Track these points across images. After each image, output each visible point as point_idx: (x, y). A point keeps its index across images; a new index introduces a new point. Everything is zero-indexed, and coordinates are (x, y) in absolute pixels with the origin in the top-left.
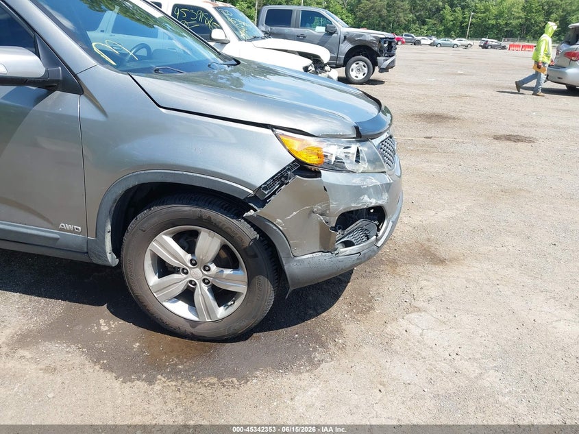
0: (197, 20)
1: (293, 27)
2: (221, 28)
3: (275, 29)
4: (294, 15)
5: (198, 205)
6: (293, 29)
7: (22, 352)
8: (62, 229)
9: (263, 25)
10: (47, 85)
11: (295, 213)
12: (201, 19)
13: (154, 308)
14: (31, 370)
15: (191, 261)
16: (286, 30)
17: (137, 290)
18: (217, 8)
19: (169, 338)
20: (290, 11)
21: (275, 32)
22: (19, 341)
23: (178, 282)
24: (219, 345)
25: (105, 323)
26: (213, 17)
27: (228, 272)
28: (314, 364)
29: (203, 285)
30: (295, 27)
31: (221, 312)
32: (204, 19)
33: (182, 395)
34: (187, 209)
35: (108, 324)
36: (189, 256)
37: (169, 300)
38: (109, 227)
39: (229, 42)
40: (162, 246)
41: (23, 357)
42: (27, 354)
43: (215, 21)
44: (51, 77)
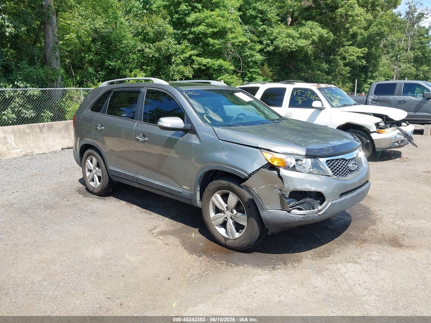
0: (306, 96)
1: (396, 95)
2: (320, 100)
3: (381, 97)
4: (397, 88)
5: (228, 181)
6: (397, 97)
7: (160, 236)
8: (183, 188)
9: (372, 95)
10: (185, 131)
11: (263, 186)
12: (308, 96)
13: (211, 229)
14: (160, 242)
15: (227, 207)
16: (390, 97)
17: (206, 219)
18: (320, 89)
19: (216, 245)
20: (395, 84)
21: (381, 99)
22: (161, 233)
23: (221, 217)
24: (235, 252)
25: (194, 234)
26: (316, 94)
27: (239, 214)
28: (274, 268)
29: (230, 220)
30: (398, 95)
31: (237, 235)
32: (310, 95)
33: (209, 264)
34: (224, 182)
35: (195, 235)
36: (226, 205)
37: (217, 226)
38: (199, 189)
39: (325, 108)
40: (216, 199)
41: (159, 238)
42: (161, 237)
43: (317, 96)
44: (186, 128)
